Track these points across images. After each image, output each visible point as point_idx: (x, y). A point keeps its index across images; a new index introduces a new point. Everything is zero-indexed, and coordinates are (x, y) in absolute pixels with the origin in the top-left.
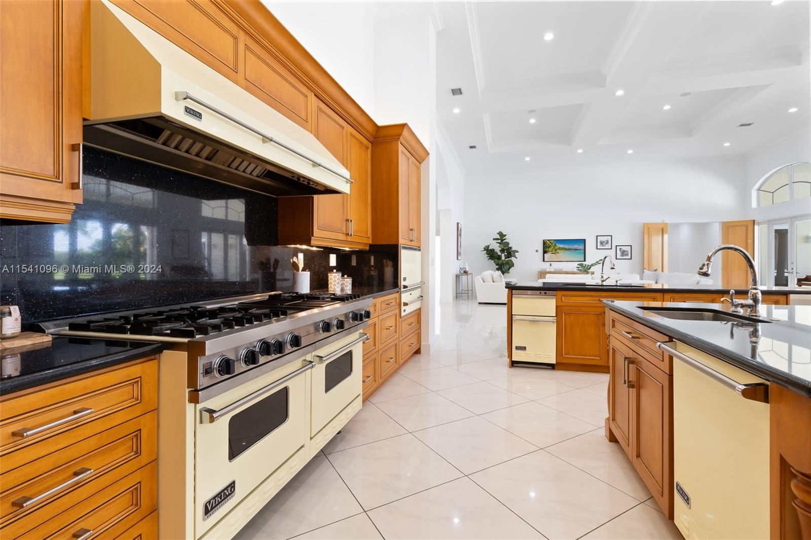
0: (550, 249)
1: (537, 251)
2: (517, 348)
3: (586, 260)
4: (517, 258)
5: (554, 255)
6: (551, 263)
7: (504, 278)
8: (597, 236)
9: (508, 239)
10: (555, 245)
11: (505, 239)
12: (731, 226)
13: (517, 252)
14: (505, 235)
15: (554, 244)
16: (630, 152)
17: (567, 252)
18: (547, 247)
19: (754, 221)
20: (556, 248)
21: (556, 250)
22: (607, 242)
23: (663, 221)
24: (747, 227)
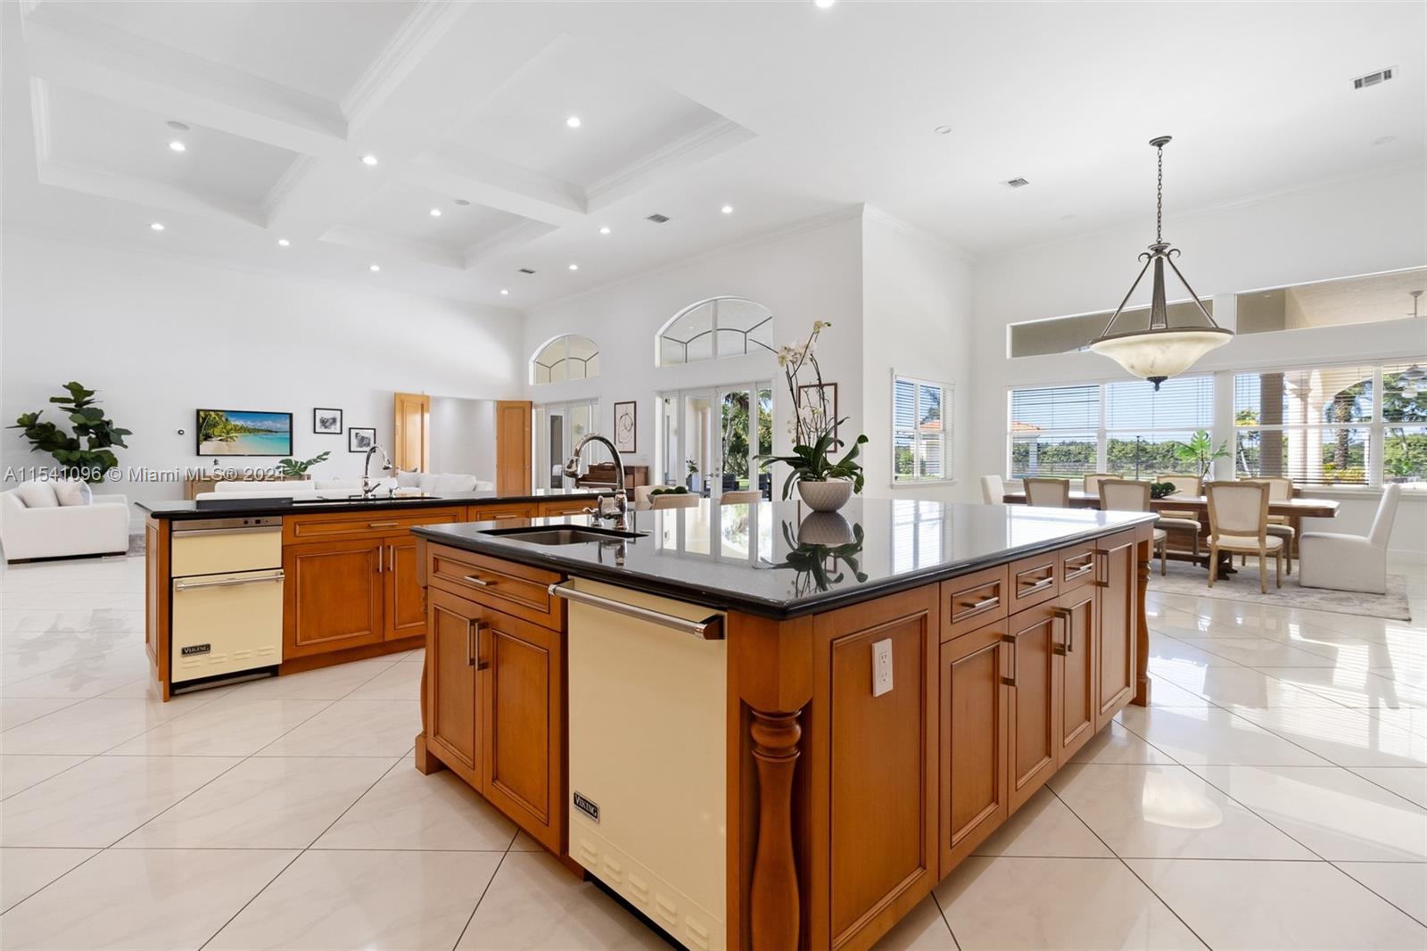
0: (217, 431)
1: (181, 433)
2: (185, 652)
3: (294, 453)
4: (126, 447)
5: (224, 443)
6: (216, 458)
7: (93, 494)
8: (315, 409)
9: (97, 402)
10: (227, 420)
11: (88, 402)
12: (508, 408)
13: (127, 432)
14: (91, 393)
15: (224, 419)
16: (375, 268)
17: (251, 436)
18: (206, 425)
19: (531, 402)
20: (229, 427)
21: (228, 433)
22: (334, 420)
23: (423, 392)
24: (524, 410)
